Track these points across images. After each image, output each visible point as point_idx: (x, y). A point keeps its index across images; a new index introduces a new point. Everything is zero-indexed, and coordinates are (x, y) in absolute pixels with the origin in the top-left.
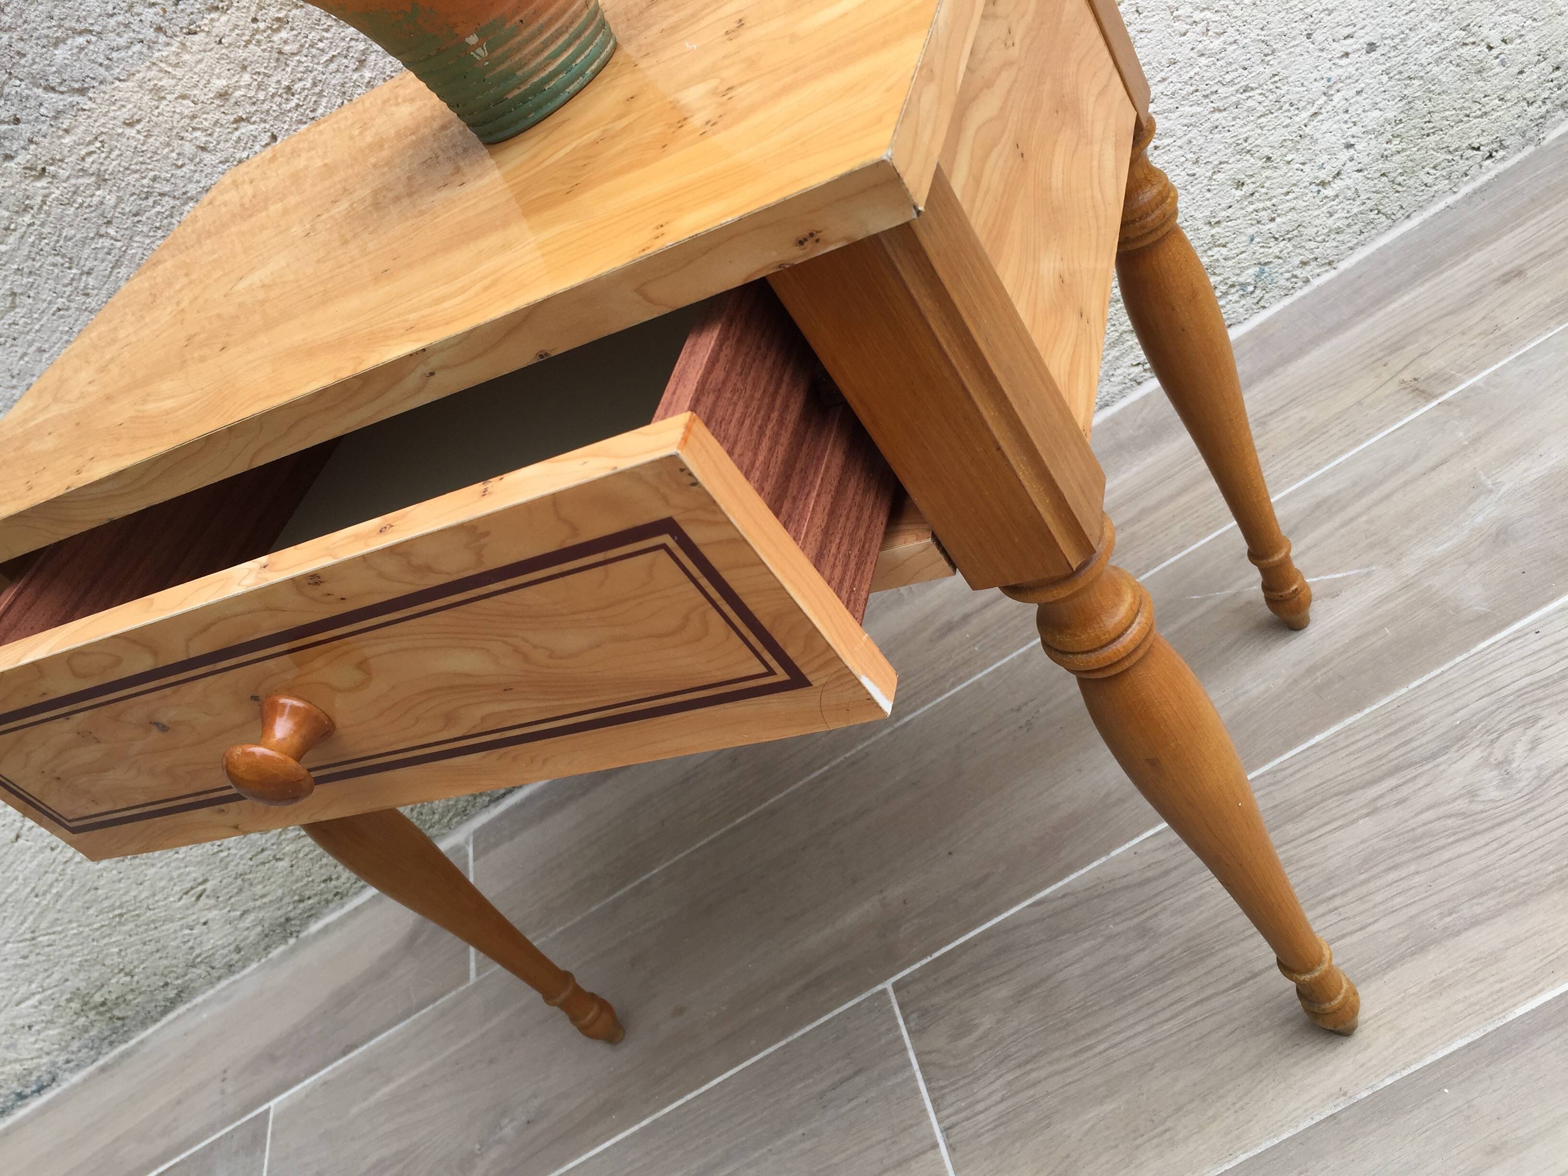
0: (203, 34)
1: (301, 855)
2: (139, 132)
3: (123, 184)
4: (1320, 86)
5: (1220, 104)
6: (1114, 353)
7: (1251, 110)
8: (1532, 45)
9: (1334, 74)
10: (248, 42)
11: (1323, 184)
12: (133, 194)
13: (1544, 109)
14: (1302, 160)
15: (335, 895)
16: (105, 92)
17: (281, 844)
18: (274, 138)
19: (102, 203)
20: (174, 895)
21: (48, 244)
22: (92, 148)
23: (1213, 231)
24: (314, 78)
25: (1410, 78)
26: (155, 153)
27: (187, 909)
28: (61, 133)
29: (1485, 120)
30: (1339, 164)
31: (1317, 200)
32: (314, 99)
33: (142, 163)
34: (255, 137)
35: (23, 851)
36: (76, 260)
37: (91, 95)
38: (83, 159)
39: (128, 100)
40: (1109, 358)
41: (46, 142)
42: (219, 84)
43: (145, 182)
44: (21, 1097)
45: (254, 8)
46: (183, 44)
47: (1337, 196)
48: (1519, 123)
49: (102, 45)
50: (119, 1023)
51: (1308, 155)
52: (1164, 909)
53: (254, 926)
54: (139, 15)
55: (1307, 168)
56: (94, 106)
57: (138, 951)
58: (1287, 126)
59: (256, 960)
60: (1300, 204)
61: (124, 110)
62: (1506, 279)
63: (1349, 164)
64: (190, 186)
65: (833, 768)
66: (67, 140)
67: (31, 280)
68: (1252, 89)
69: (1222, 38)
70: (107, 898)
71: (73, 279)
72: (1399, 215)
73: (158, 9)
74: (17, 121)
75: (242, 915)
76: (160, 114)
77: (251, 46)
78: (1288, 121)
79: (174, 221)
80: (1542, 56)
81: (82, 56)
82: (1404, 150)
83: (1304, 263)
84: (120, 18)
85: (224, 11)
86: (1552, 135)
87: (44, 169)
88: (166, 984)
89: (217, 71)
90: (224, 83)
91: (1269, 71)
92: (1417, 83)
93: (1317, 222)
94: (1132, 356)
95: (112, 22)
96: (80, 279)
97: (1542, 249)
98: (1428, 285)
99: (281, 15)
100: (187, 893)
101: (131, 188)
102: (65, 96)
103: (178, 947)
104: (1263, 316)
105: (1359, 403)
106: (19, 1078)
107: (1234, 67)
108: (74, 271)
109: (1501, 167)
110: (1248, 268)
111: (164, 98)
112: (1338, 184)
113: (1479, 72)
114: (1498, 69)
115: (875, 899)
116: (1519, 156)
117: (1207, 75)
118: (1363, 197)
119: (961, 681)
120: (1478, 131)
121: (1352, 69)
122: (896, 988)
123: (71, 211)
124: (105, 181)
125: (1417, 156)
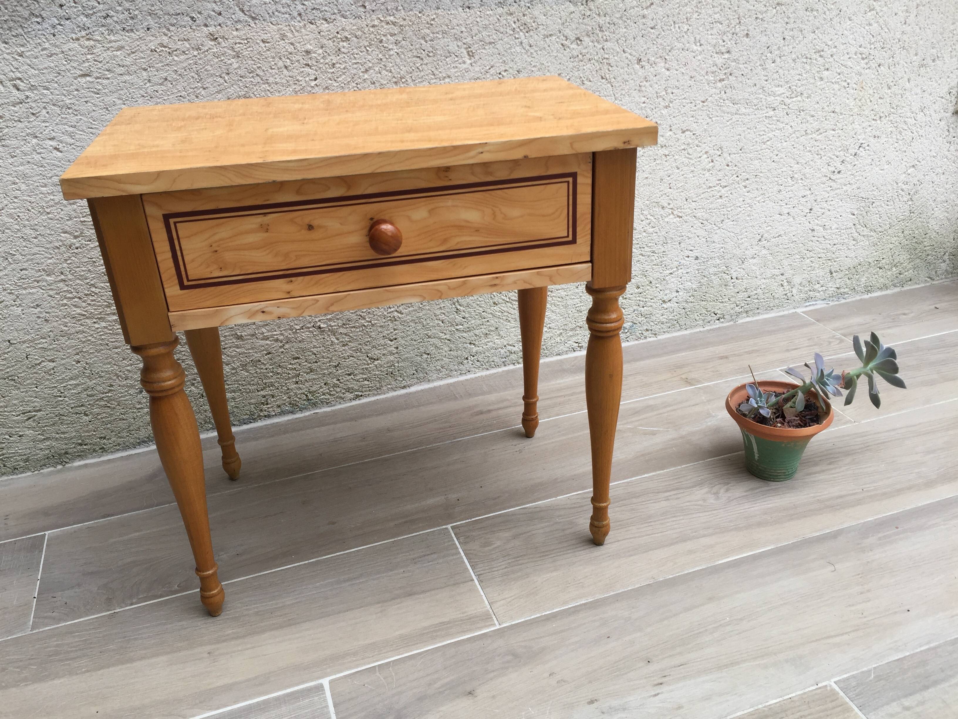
0: (315, 26)
1: (99, 417)
2: (265, 47)
3: (245, 62)
4: (676, 263)
6: (571, 333)
7: (652, 261)
8: (745, 285)
9: (683, 262)
10: (330, 39)
11: (664, 302)
12: (247, 68)
13: (741, 310)
14: (661, 288)
15: (100, 449)
16: (263, 24)
17: (93, 406)
18: (316, 79)
19: (231, 65)
20: (16, 411)
21: (196, 68)
22: (242, 42)
23: (623, 301)
24: (346, 66)
25: (704, 276)
26: (266, 58)
27: (18, 423)
28: (234, 29)
29: (722, 304)
30: (672, 296)
31: (660, 307)
32: (341, 73)
33: (258, 59)
34: (309, 74)
36: (203, 80)
37: (257, 22)
38: (236, 44)
39: (270, 33)
40: (568, 334)
41: (226, 28)
42: (309, 47)
43: (254, 66)
45: (340, 28)
46: (305, 25)
47: (667, 309)
48: (732, 311)
49: (274, 7)
51: (663, 288)
52: (581, 517)
53: (46, 449)
54: (296, 5)
55: (661, 292)
56: (255, 27)
58: (661, 273)
59: (33, 470)
60: (654, 306)
61: (265, 35)
62: (722, 358)
63: (675, 298)
64: (271, 78)
65: (419, 450)
66: (235, 33)
67: (178, 78)
68: (655, 253)
69: (653, 229)
71: (196, 87)
72: (683, 327)
73: (305, 7)
74: (220, 14)
75: (44, 439)
76: (278, 45)
77: (330, 41)
78: (662, 271)
79: (255, 88)
80: (746, 290)
81: (263, 6)
82: (694, 302)
83: (647, 330)
85: (328, 23)
86: (740, 321)
87: (217, 38)
89: (311, 42)
90: (312, 48)
91: (663, 249)
92: (706, 279)
93: (657, 316)
94: (576, 338)
96: (199, 89)
97: (736, 353)
98: (692, 352)
99: (349, 37)
100: (24, 413)
101: (247, 65)
102: (246, 16)
104: (627, 344)
105: (664, 380)
107: (653, 242)
108: (199, 84)
109: (721, 325)
110: (628, 322)
111: (284, 40)
112: (668, 304)
113: (725, 285)
114: (732, 287)
115: (443, 497)
116: (728, 324)
117: (644, 240)
118: (675, 314)
119: (487, 431)
120: (718, 307)
121: (688, 263)
122: (453, 528)
123: (216, 60)
124: (239, 57)
125: (697, 307)
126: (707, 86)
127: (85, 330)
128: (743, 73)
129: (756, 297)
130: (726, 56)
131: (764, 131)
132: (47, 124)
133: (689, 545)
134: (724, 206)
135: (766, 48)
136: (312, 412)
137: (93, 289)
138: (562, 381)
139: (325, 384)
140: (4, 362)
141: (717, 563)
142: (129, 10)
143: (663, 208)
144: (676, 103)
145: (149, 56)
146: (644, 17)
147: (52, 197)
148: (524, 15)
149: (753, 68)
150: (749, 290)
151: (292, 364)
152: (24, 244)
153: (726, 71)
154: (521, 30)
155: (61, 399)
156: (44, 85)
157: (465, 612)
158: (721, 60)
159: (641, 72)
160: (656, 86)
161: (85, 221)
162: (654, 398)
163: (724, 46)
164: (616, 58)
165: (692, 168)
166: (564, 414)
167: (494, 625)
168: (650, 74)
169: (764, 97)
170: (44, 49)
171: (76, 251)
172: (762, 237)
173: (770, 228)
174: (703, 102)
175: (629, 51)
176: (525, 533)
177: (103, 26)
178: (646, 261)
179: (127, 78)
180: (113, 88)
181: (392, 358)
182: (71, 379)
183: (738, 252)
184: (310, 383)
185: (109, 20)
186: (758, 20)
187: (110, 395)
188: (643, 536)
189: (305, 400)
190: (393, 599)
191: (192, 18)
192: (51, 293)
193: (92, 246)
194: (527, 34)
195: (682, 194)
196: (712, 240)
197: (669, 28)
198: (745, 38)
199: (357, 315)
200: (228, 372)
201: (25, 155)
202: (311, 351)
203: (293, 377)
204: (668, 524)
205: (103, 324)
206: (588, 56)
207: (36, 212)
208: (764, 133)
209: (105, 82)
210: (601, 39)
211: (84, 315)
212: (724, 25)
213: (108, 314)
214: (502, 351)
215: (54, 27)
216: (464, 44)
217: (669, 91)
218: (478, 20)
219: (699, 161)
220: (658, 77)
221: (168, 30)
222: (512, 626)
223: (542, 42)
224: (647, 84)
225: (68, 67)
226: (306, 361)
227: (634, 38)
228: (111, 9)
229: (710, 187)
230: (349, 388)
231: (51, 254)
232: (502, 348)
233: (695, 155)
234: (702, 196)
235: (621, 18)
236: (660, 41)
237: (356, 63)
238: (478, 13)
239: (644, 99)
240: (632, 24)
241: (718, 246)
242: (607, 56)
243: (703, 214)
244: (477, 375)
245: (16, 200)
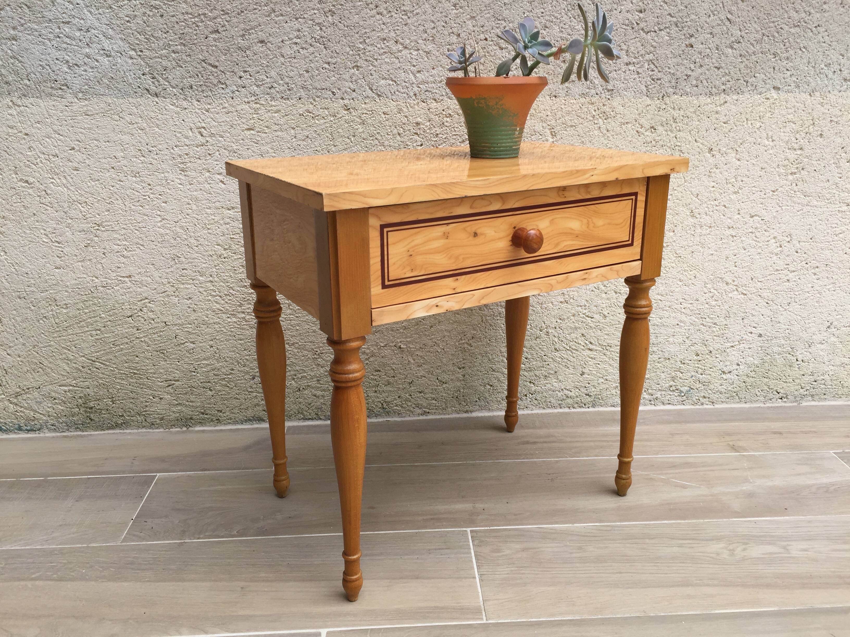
0: (426, 104)
1: (220, 394)
2: (385, 117)
3: (368, 128)
4: (738, 338)
5: (705, 323)
7: (713, 332)
8: (811, 368)
9: (745, 337)
10: (437, 115)
11: (724, 372)
12: (369, 133)
13: (806, 393)
14: (721, 359)
15: (216, 420)
16: (385, 100)
17: (217, 384)
18: (422, 145)
19: (357, 129)
20: (161, 378)
21: (331, 130)
22: (368, 112)
24: (447, 137)
25: (767, 354)
26: (385, 126)
27: (161, 388)
28: (363, 102)
29: (785, 384)
30: (732, 369)
31: (719, 377)
32: (442, 142)
33: (379, 126)
34: (417, 141)
35: (126, 323)
36: (335, 140)
37: (381, 98)
38: (363, 114)
39: (390, 107)
41: (357, 102)
42: (419, 120)
43: (375, 132)
44: (20, 429)
46: (418, 103)
47: (726, 380)
48: (796, 393)
49: (396, 88)
50: (88, 421)
51: (724, 359)
53: (177, 412)
55: (721, 363)
56: (379, 102)
57: (126, 394)
58: (721, 345)
59: (165, 428)
60: (713, 374)
61: (386, 109)
62: (775, 433)
63: (735, 371)
64: (386, 142)
66: (363, 106)
67: (316, 136)
68: (717, 325)
69: (716, 302)
70: (137, 363)
72: (743, 400)
73: (420, 89)
74: (354, 91)
75: (177, 404)
76: (396, 117)
78: (723, 343)
80: (812, 374)
81: (388, 87)
82: (755, 378)
83: (704, 397)
84: (407, 84)
85: (437, 102)
86: (804, 404)
87: (349, 109)
88: (122, 416)
89: (422, 116)
91: (725, 322)
92: (769, 357)
93: (716, 385)
95: (404, 84)
96: (331, 146)
97: (791, 431)
98: (746, 424)
99: (452, 114)
100: (166, 381)
102: (373, 94)
103: (142, 402)
104: (682, 407)
105: (711, 443)
106: (28, 419)
107: (715, 314)
108: (331, 142)
109: (783, 404)
110: (685, 386)
112: (728, 376)
113: (790, 366)
114: (796, 369)
115: (471, 505)
116: (791, 404)
117: (706, 311)
118: (734, 386)
119: (527, 458)
120: (781, 387)
121: (751, 339)
122: (472, 531)
123: (346, 125)
124: (364, 124)
125: (758, 383)
126: (778, 178)
127: (221, 322)
128: (815, 168)
129: (823, 382)
130: (799, 152)
131: (837, 224)
132: (218, 163)
133: (690, 591)
134: (792, 290)
135: (840, 148)
136: (385, 420)
137: (231, 291)
138: (609, 429)
139: (399, 397)
140: (159, 338)
141: (713, 612)
142: (288, 84)
143: (727, 284)
144: (745, 190)
145: (298, 119)
146: (717, 113)
147: (213, 217)
148: (604, 105)
149: (826, 165)
150: (815, 374)
151: (374, 375)
152: (188, 250)
153: (798, 166)
154: (600, 117)
155: (195, 374)
156: (220, 133)
157: (459, 603)
158: (793, 155)
159: (711, 160)
160: (727, 173)
161: (233, 238)
162: (695, 457)
163: (797, 143)
164: (688, 146)
165: (760, 251)
166: (603, 456)
167: (482, 619)
168: (720, 162)
169: (838, 193)
170: (224, 108)
171: (223, 260)
172: (831, 324)
173: (840, 316)
174: (774, 191)
175: (701, 141)
176: (535, 548)
177: (268, 94)
178: (707, 331)
179: (279, 133)
180: (268, 140)
181: (459, 384)
182: (205, 359)
183: (805, 335)
184: (387, 394)
185: (273, 91)
186: (833, 123)
187: (230, 377)
188: (645, 573)
189: (380, 408)
190: (402, 578)
191: (333, 93)
192: (201, 290)
193: (236, 257)
194: (605, 121)
195: (747, 273)
196: (777, 320)
197: (741, 123)
198: (819, 138)
199: (432, 342)
200: (322, 374)
201: (199, 183)
202: (390, 367)
203: (373, 387)
204: (674, 568)
205: (234, 320)
206: (661, 143)
207: (200, 227)
208: (836, 226)
209: (264, 135)
210: (675, 129)
211: (221, 310)
212: (797, 124)
213: (239, 312)
214: (559, 394)
215: (233, 92)
216: (548, 125)
217: (739, 178)
218: (563, 107)
219: (767, 245)
220: (728, 165)
221: (314, 100)
222: (498, 623)
223: (619, 128)
224: (718, 171)
225: (239, 122)
226: (385, 375)
227: (707, 130)
228: (275, 82)
229: (777, 270)
230: (418, 404)
231: (206, 260)
232: (559, 391)
233: (763, 238)
234: (769, 278)
235: (695, 112)
236: (732, 134)
237: (455, 135)
238: (563, 101)
239: (713, 184)
240: (705, 118)
241: (784, 326)
242: (679, 144)
243: (769, 294)
244: (533, 412)
245: (187, 217)
